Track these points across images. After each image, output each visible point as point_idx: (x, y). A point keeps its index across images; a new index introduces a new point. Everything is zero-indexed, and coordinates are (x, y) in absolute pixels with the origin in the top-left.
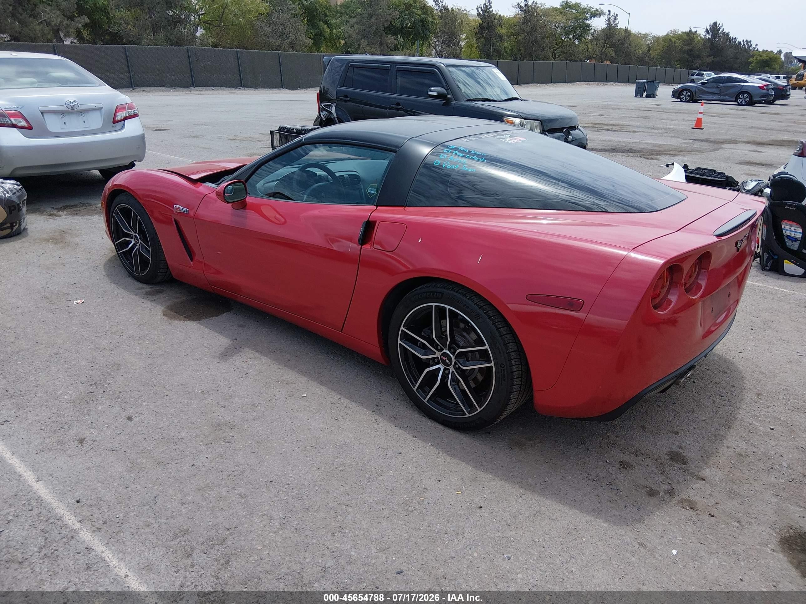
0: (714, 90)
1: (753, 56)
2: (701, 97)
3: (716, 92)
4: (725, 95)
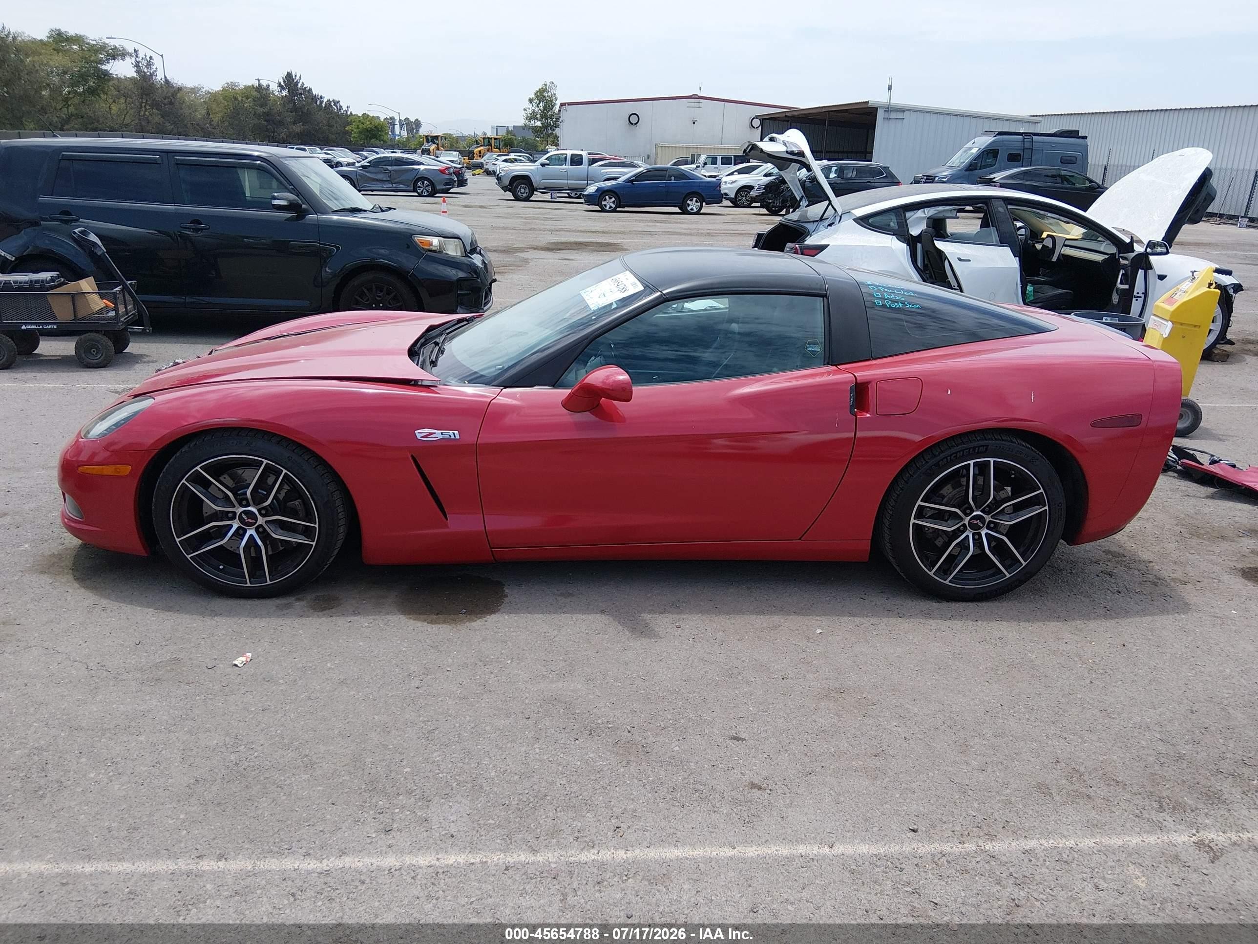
0: (380, 176)
1: (349, 124)
2: (367, 187)
3: (385, 179)
4: (399, 183)
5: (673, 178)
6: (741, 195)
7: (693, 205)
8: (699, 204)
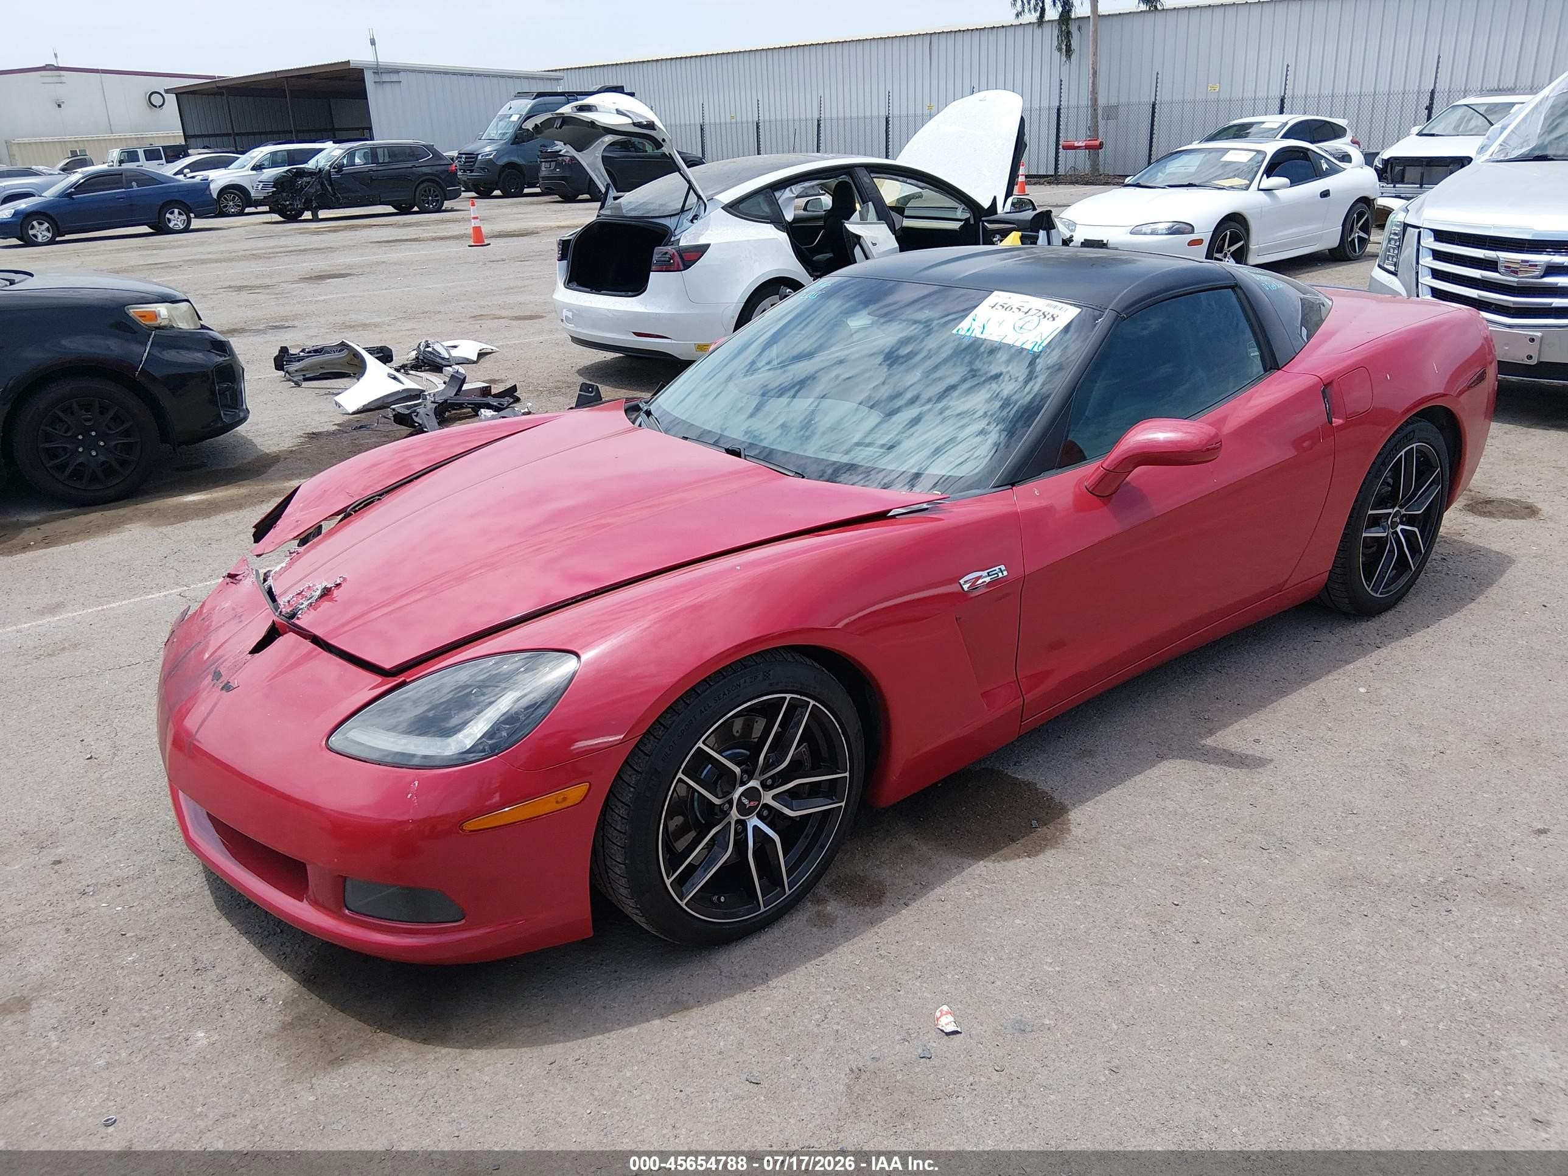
5: (134, 184)
6: (225, 198)
7: (176, 219)
8: (185, 217)
